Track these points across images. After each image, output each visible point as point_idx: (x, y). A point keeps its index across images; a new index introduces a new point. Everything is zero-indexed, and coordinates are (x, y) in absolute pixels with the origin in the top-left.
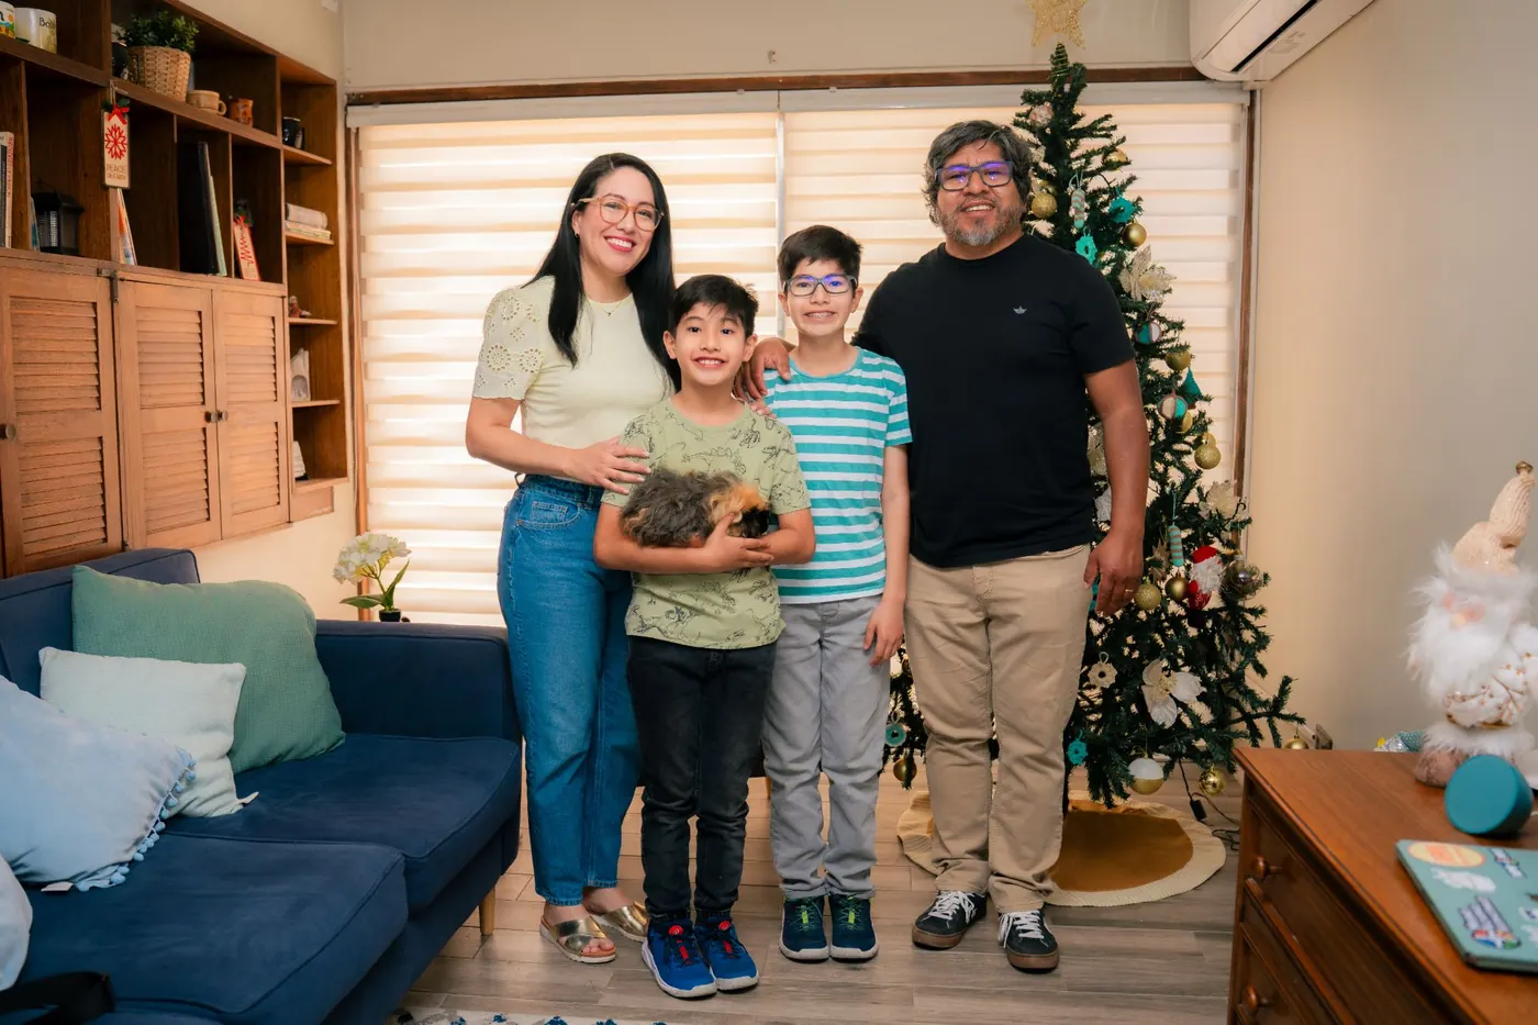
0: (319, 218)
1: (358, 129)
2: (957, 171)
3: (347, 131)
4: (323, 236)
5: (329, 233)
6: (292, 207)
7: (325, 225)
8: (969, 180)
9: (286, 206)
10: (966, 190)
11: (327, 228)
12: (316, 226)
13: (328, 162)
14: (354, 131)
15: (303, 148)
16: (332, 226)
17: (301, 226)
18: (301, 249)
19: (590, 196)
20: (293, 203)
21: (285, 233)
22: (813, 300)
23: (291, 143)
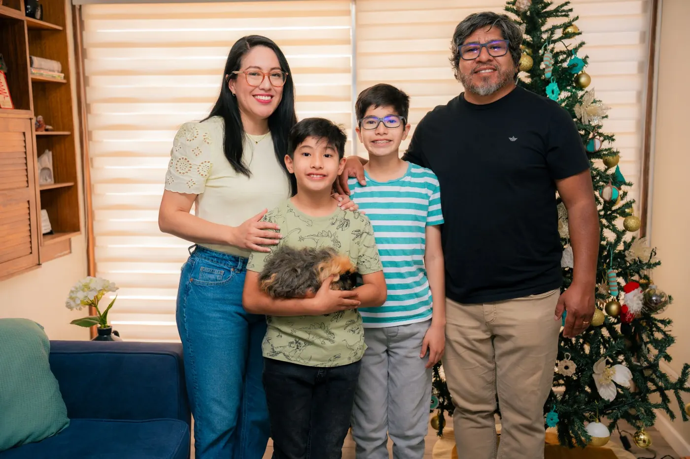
0: (56, 65)
1: (80, 6)
2: (472, 46)
3: (73, 7)
4: (59, 77)
5: (63, 75)
6: (35, 59)
7: (60, 69)
8: (480, 52)
9: (30, 58)
10: (478, 59)
11: (62, 72)
12: (53, 71)
13: (60, 28)
14: (77, 7)
15: (41, 19)
16: (65, 70)
17: (42, 72)
18: (43, 86)
19: (238, 69)
20: (36, 56)
21: (30, 77)
22: (377, 132)
23: (32, 15)
